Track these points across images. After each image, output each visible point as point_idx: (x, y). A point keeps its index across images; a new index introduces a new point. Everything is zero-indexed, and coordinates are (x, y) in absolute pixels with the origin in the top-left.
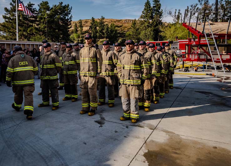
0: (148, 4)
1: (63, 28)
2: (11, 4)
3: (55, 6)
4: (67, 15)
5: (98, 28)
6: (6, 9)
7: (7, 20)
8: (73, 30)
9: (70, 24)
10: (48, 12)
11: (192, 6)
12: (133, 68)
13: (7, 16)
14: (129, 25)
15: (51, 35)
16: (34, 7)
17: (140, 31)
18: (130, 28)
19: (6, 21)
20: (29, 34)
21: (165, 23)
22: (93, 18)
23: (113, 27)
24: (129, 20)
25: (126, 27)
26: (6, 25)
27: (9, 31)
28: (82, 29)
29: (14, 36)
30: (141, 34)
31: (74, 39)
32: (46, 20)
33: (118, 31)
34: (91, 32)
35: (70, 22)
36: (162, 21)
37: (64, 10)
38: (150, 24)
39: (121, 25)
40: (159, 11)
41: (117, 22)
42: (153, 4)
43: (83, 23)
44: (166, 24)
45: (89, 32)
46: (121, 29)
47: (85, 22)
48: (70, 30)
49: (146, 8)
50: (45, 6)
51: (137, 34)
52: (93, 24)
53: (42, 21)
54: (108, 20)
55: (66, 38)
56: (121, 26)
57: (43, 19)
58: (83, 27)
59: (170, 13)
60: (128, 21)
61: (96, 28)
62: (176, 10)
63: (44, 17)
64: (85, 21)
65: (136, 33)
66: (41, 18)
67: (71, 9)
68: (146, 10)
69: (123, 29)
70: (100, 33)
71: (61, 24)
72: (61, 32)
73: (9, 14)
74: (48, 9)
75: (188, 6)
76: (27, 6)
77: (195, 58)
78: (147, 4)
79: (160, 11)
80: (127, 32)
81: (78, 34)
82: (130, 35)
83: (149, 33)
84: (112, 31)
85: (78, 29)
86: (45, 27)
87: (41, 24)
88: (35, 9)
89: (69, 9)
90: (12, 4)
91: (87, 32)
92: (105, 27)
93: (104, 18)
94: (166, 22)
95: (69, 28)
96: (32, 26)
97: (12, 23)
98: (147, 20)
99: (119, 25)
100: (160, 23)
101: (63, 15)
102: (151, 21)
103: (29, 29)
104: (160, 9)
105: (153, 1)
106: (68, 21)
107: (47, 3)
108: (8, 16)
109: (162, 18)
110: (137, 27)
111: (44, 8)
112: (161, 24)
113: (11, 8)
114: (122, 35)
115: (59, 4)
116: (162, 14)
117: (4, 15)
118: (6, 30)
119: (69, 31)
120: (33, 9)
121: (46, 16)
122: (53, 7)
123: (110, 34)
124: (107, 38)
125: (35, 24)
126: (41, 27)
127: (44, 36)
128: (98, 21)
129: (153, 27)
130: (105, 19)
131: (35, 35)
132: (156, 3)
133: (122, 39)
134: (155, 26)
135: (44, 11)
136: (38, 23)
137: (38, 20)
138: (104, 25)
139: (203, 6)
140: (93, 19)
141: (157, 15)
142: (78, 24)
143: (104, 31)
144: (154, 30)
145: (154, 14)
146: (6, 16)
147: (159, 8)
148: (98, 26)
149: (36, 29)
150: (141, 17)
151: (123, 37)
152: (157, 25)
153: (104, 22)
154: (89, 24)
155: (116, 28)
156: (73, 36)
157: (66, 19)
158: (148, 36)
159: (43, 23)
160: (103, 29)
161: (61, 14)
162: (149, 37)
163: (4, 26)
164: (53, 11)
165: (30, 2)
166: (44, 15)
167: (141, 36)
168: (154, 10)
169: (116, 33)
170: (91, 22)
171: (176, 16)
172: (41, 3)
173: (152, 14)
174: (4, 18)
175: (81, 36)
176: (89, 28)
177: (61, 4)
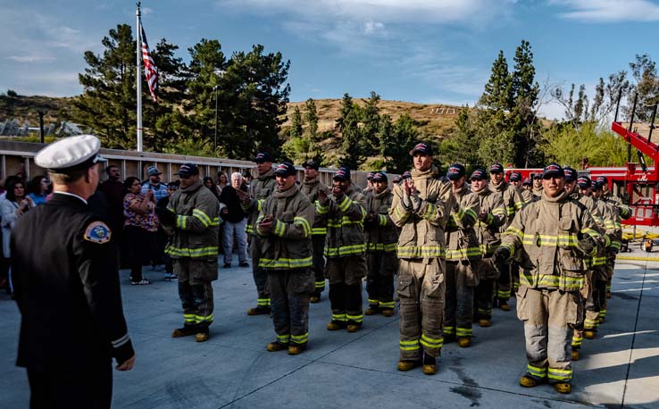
0: (500, 65)
1: (261, 121)
2: (106, 42)
3: (242, 55)
4: (276, 84)
5: (360, 124)
6: (90, 57)
7: (92, 89)
8: (289, 127)
9: (284, 112)
10: (218, 72)
11: (611, 78)
12: (567, 244)
13: (94, 77)
14: (450, 121)
15: (228, 140)
16: (176, 54)
17: (479, 138)
18: (451, 130)
19: (90, 93)
20: (160, 133)
22: (346, 95)
23: (407, 125)
24: (447, 107)
25: (439, 127)
26: (90, 105)
27: (100, 121)
28: (316, 127)
29: (113, 138)
30: (482, 148)
31: (293, 155)
32: (215, 95)
33: (419, 137)
34: (340, 135)
35: (283, 103)
37: (267, 68)
38: (505, 122)
39: (426, 119)
40: (528, 88)
41: (414, 111)
42: (515, 67)
43: (318, 110)
44: (547, 125)
45: (334, 136)
46: (426, 131)
47: (325, 106)
48: (282, 126)
49: (497, 76)
50: (209, 52)
51: (470, 146)
52: (346, 114)
53: (200, 97)
54: (389, 105)
55: (271, 147)
56: (425, 123)
57: (205, 91)
58: (318, 119)
59: (558, 94)
60: (445, 111)
61: (354, 124)
62: (573, 85)
63: (207, 84)
64: (323, 103)
65: (466, 143)
66: (199, 90)
67: (288, 67)
68: (496, 81)
69: (430, 130)
70: (368, 141)
71: (258, 109)
72: (257, 132)
73: (100, 70)
74: (219, 62)
75: (601, 79)
76: (157, 51)
77: (644, 215)
78: (499, 65)
79: (532, 87)
80: (444, 141)
81: (304, 139)
82: (451, 147)
83: (502, 147)
84: (402, 136)
85: (303, 127)
86: (210, 116)
87: (200, 106)
88: (180, 60)
89: (281, 67)
90: (109, 43)
91: (330, 136)
92: (380, 122)
93: (378, 98)
94: (545, 119)
95: (281, 123)
96: (170, 110)
97: (109, 99)
98: (499, 109)
99: (419, 120)
100: (532, 118)
101: (264, 82)
102: (507, 112)
103: (160, 120)
104: (532, 80)
105: (514, 59)
106: (276, 102)
107: (214, 45)
108: (97, 77)
109: (536, 107)
110: (471, 129)
111: (208, 61)
112: (535, 123)
113: (105, 53)
115: (252, 50)
116: (536, 95)
117: (84, 73)
118: (90, 120)
119: (279, 129)
120: (174, 61)
121: (212, 83)
122: (234, 58)
123: (398, 143)
124: (386, 154)
125: (179, 104)
126: (196, 115)
128: (362, 105)
129: (512, 129)
130: (381, 102)
131: (176, 136)
134: (519, 127)
135: (206, 68)
136: (188, 102)
138: (380, 118)
139: (642, 80)
140: (348, 100)
141: (524, 97)
142: (304, 113)
143: (379, 135)
144: (516, 138)
146: (89, 77)
147: (531, 78)
148: (361, 119)
149: (181, 119)
150: (483, 101)
152: (523, 124)
153: (379, 110)
154: (336, 112)
155: (414, 128)
156: (292, 144)
157: (271, 95)
158: (499, 154)
159: (204, 105)
160: (375, 130)
161: (257, 79)
162: (502, 156)
163: (81, 106)
164: (233, 70)
165: (164, 40)
166: (208, 80)
167: (482, 153)
168: (517, 83)
169: (414, 142)
170: (342, 107)
171: (574, 104)
172: (199, 45)
173: (511, 94)
174: (84, 84)
175: (311, 145)
176: (334, 124)
177: (259, 52)
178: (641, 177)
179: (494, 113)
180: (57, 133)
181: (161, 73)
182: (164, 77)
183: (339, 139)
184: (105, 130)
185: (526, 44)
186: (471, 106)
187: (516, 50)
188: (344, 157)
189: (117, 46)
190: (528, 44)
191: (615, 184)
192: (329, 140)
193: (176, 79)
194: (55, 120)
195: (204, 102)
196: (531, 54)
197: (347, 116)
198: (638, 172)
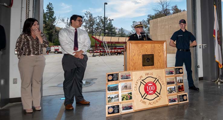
79: (53, 17)
102: (44, 25)
105: (46, 8)
109: (55, 24)
112: (55, 29)
116: (55, 20)
132: (49, 10)
134: (49, 30)
139: (89, 19)
141: (51, 21)
147: (53, 15)
168: (48, 16)
173: (45, 19)
185: (51, 4)
196: (53, 7)
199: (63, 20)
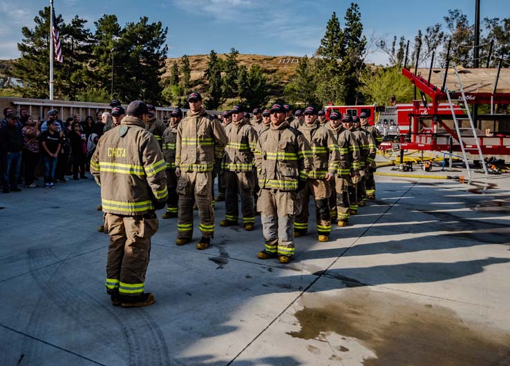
0: (334, 24)
1: (146, 73)
2: (37, 20)
3: (132, 25)
4: (158, 45)
5: (223, 74)
6: (26, 31)
7: (27, 54)
8: (168, 77)
9: (164, 65)
10: (116, 38)
11: (428, 30)
12: (283, 158)
13: (28, 45)
14: (292, 69)
15: (122, 88)
16: (86, 27)
17: (316, 82)
18: (294, 76)
19: (25, 57)
20: (73, 84)
21: (372, 66)
22: (212, 51)
23: (257, 73)
24: (292, 58)
25: (286, 74)
26: (25, 65)
27: (32, 77)
28: (190, 76)
29: (41, 88)
30: (319, 90)
31: (171, 98)
32: (112, 56)
33: (268, 82)
34: (207, 82)
35: (163, 60)
36: (364, 62)
37: (150, 34)
38: (338, 68)
39: (275, 68)
40: (358, 42)
41: (265, 62)
42: (346, 25)
43: (191, 63)
44: (374, 69)
45: (203, 83)
46: (275, 77)
47: (197, 60)
48: (162, 77)
49: (330, 32)
50: (109, 24)
51: (309, 89)
52: (212, 66)
53: (102, 57)
54: (246, 58)
55: (155, 95)
56: (274, 71)
57: (105, 52)
58: (190, 70)
59: (383, 45)
60: (290, 61)
61: (218, 73)
62: (395, 37)
63: (108, 48)
64: (195, 58)
65: (306, 87)
66: (101, 52)
67: (166, 32)
68: (330, 37)
69: (278, 76)
71: (144, 64)
72: (143, 82)
73: (32, 40)
74: (116, 31)
75: (420, 31)
76: (72, 25)
77: (426, 142)
78: (332, 23)
79: (360, 40)
80: (288, 85)
81: (180, 86)
82: (293, 90)
83: (335, 88)
84: (254, 82)
85: (179, 76)
86: (108, 71)
87: (101, 64)
88: (88, 30)
89: (161, 32)
90: (39, 20)
91: (200, 83)
92: (239, 72)
93: (237, 53)
94: (374, 65)
95: (161, 74)
96: (81, 67)
97: (38, 61)
98: (332, 58)
99: (270, 69)
100: (361, 65)
101: (148, 44)
102: (339, 61)
103: (74, 75)
104: (360, 35)
105: (345, 18)
106: (158, 59)
107: (113, 18)
108: (30, 45)
109: (364, 56)
110: (310, 75)
111: (108, 31)
112: (363, 68)
113: (36, 28)
114: (277, 90)
115: (140, 21)
116: (364, 46)
117: (21, 43)
118: (25, 76)
119: (160, 79)
120: (84, 31)
121: (111, 47)
123: (250, 88)
124: (242, 96)
125: (88, 62)
126: (99, 70)
127: (106, 90)
128: (224, 59)
129: (344, 74)
130: (239, 56)
131: (85, 86)
132: (352, 22)
133: (277, 98)
134: (350, 72)
135: (106, 36)
136: (94, 61)
137: (93, 54)
138: (238, 68)
139: (455, 30)
140: (213, 55)
141: (354, 48)
142: (181, 66)
143: (237, 82)
144: (347, 81)
145: (347, 46)
146: (25, 46)
147: (359, 33)
148: (223, 69)
149: (89, 74)
150: (320, 52)
151: (278, 96)
152: (353, 70)
153: (237, 62)
154: (204, 65)
155: (264, 75)
156: (170, 91)
157: (154, 54)
158: (333, 94)
159: (105, 62)
160: (234, 77)
161: (143, 42)
162: (335, 96)
163: (19, 66)
164: (126, 36)
165: (77, 16)
166: (108, 45)
167: (319, 93)
168: (348, 37)
169: (263, 86)
170: (210, 61)
171: (396, 52)
172: (101, 19)
173: (342, 46)
174: (21, 50)
175: (185, 91)
176: (203, 73)
177: (145, 22)
178: (423, 111)
179: (328, 61)
180: (5, 85)
181: (75, 41)
182: (77, 43)
183: (207, 85)
184: (36, 84)
185: (354, 6)
186: (310, 56)
187: (346, 11)
188: (208, 99)
189: (44, 22)
190: (356, 5)
191: (412, 118)
192: (199, 86)
193: (86, 44)
194: (4, 76)
195: (105, 60)
196: (359, 14)
197: (213, 68)
198: (422, 107)
199: (382, 45)
